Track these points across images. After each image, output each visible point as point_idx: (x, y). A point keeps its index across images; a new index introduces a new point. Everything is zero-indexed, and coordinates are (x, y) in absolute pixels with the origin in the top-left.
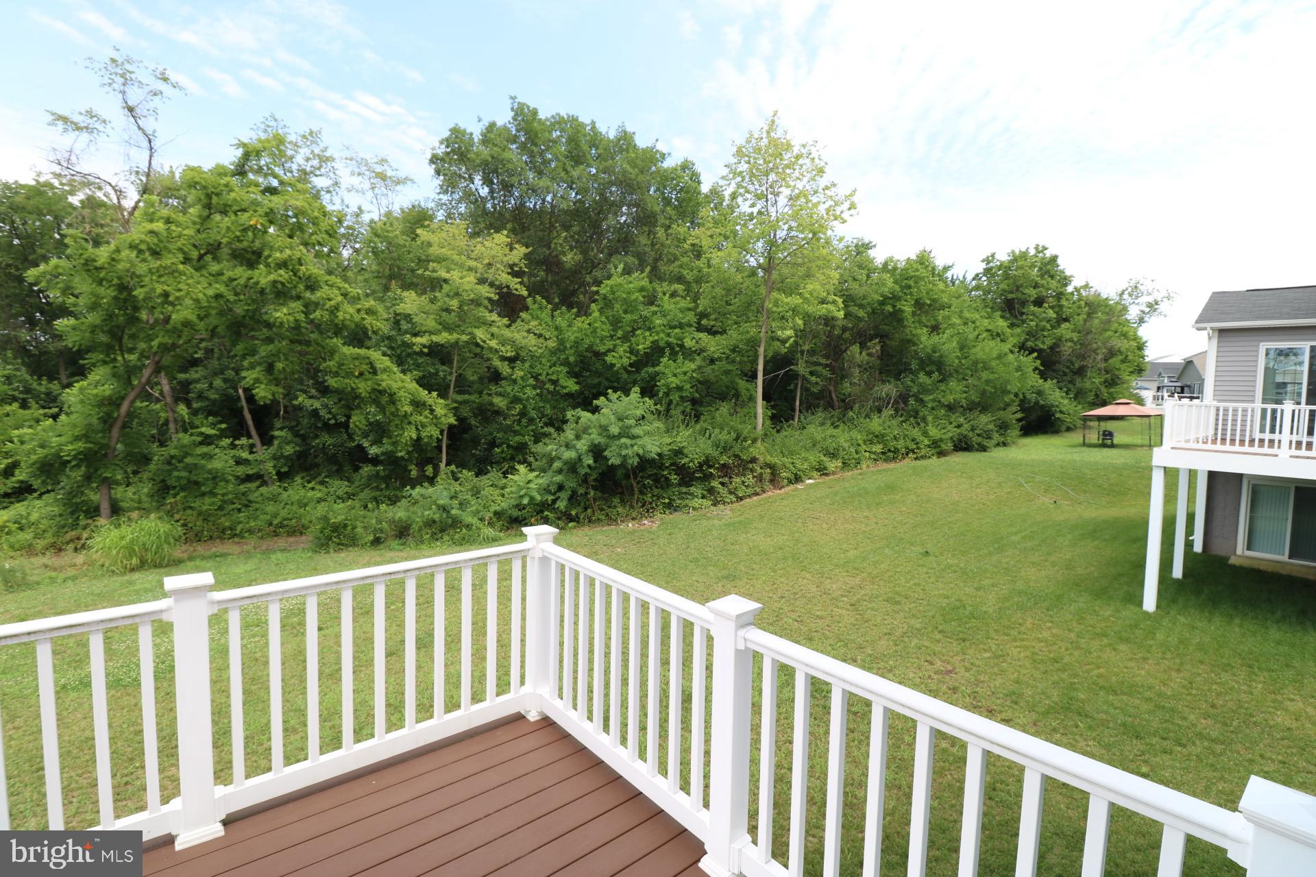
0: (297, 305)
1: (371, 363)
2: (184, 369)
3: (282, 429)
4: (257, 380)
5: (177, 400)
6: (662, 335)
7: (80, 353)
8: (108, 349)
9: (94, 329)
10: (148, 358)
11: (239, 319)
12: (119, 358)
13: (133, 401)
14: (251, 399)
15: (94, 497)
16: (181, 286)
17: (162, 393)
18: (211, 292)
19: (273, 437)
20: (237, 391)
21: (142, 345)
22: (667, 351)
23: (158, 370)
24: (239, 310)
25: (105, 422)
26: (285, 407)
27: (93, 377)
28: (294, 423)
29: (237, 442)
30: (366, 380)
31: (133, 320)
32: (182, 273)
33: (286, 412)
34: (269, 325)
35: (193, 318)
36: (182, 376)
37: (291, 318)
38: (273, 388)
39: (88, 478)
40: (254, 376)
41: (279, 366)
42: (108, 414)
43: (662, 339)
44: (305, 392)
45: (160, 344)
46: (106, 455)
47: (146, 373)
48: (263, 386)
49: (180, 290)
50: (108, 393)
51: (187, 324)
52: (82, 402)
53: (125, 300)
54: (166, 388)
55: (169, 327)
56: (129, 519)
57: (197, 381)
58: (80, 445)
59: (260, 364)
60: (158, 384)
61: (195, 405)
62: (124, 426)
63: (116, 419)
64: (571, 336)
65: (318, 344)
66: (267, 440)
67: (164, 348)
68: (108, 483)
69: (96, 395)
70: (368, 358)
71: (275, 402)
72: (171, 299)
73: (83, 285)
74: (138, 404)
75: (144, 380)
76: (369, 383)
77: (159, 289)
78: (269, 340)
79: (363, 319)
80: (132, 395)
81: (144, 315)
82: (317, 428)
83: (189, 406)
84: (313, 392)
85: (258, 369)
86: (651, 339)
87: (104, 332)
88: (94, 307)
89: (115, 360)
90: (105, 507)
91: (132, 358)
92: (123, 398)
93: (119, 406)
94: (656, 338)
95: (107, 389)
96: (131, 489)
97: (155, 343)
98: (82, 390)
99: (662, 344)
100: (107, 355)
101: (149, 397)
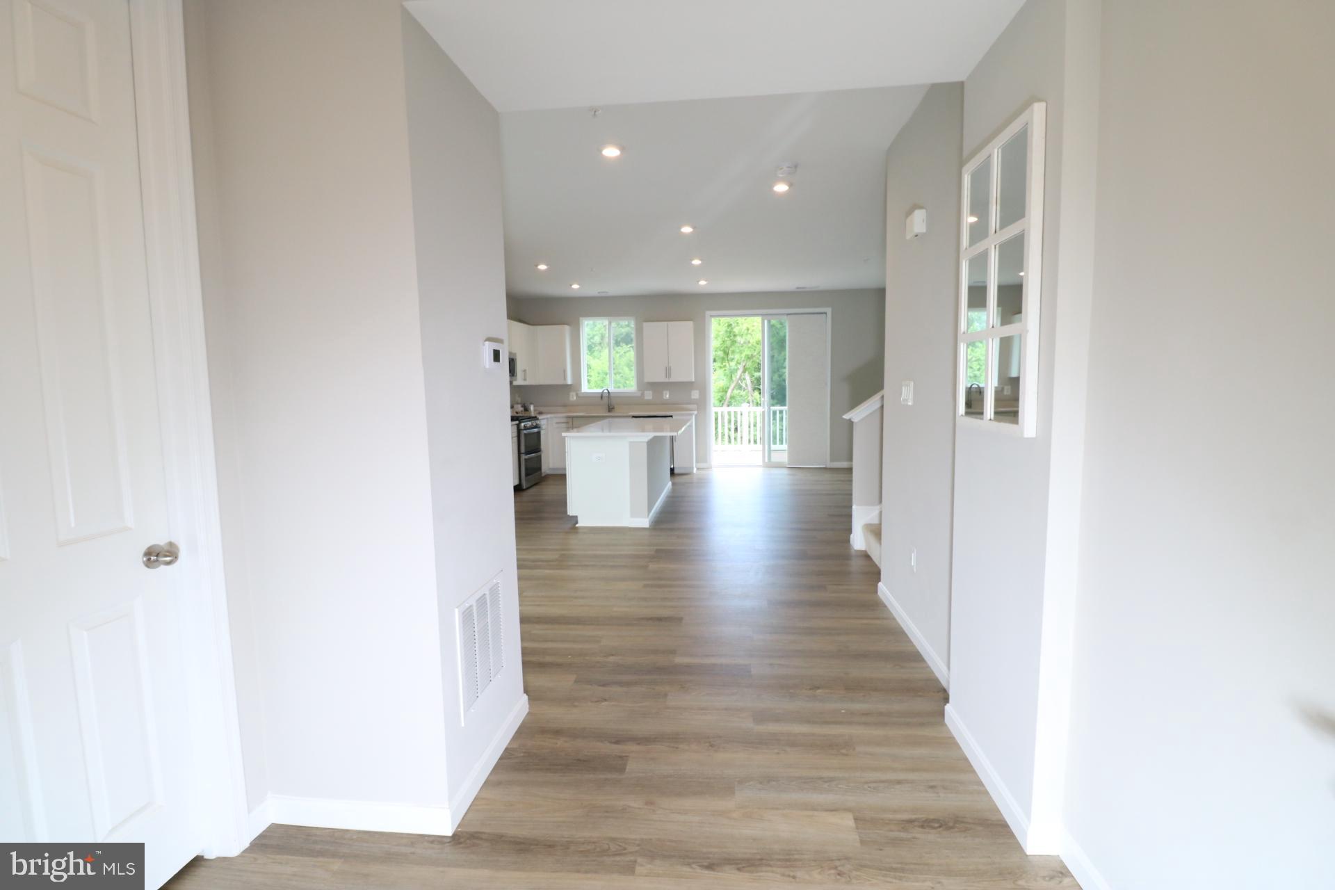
5: (754, 389)
8: (723, 360)
9: (716, 350)
10: (740, 364)
12: (727, 365)
13: (733, 390)
17: (746, 385)
21: (737, 356)
23: (744, 371)
25: (721, 400)
27: (716, 376)
31: (734, 342)
42: (722, 397)
45: (746, 355)
47: (739, 372)
49: (753, 326)
53: (730, 332)
54: (749, 382)
55: (750, 345)
60: (744, 379)
62: (729, 404)
63: (726, 399)
67: (749, 358)
69: (717, 386)
72: (750, 332)
74: (735, 391)
75: (738, 377)
80: (733, 386)
81: (738, 339)
87: (721, 350)
88: (715, 337)
89: (725, 366)
91: (733, 364)
92: (728, 388)
93: (726, 392)
95: (722, 383)
97: (743, 355)
100: (722, 363)
101: (740, 387)
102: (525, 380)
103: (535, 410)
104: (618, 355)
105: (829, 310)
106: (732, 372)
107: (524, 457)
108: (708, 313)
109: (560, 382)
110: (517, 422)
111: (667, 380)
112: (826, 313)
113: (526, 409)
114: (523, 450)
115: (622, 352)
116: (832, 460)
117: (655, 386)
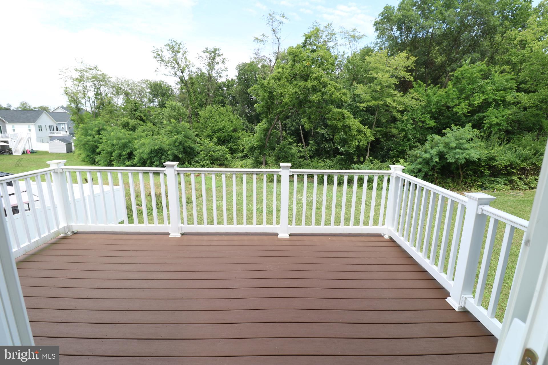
0: (319, 94)
1: (343, 115)
2: (285, 120)
3: (312, 140)
4: (305, 122)
5: (283, 130)
6: (491, 95)
7: (259, 115)
8: (267, 113)
9: (263, 107)
10: (276, 115)
11: (301, 100)
12: (269, 116)
13: (272, 130)
14: (303, 130)
15: (262, 159)
16: (286, 90)
17: (279, 127)
18: (294, 91)
19: (309, 143)
20: (299, 127)
21: (275, 111)
22: (493, 104)
23: (278, 120)
24: (301, 97)
25: (265, 136)
26: (313, 133)
27: (262, 122)
28: (316, 139)
29: (299, 145)
30: (341, 121)
31: (273, 103)
32: (286, 86)
33: (313, 134)
34: (310, 102)
35: (288, 101)
36: (285, 122)
37: (317, 99)
38: (310, 125)
39: (260, 153)
40: (305, 120)
41: (312, 116)
42: (266, 134)
43: (491, 97)
44: (320, 127)
45: (279, 111)
46: (265, 146)
47: (275, 120)
48: (307, 124)
49: (285, 91)
50: (266, 127)
51: (287, 103)
52: (260, 130)
53: (271, 97)
54: (280, 126)
55: (282, 105)
56: (270, 166)
57: (288, 124)
58: (259, 143)
59: (307, 116)
60: (278, 124)
61: (288, 132)
62: (269, 138)
63: (267, 135)
64: (434, 99)
65: (325, 108)
66: (307, 145)
67: (281, 112)
68: (265, 155)
69: (263, 128)
70: (342, 113)
71: (310, 130)
72: (283, 95)
73: (261, 93)
74: (273, 131)
75: (275, 123)
76: (342, 122)
77: (280, 91)
78: (310, 107)
79: (342, 97)
80: (272, 128)
81: (275, 102)
82: (323, 140)
83: (286, 132)
84: (323, 127)
85: (306, 118)
86: (483, 98)
87: (265, 107)
88: (263, 100)
89: (268, 116)
90: (264, 162)
91: (272, 115)
92: (269, 129)
93: (268, 131)
94: (487, 97)
95: (266, 126)
96: (270, 158)
97: (278, 110)
98: (260, 126)
99: (490, 100)
100: (266, 115)
101: (276, 129)
104: (214, 109)
106: (272, 120)
115: (216, 108)
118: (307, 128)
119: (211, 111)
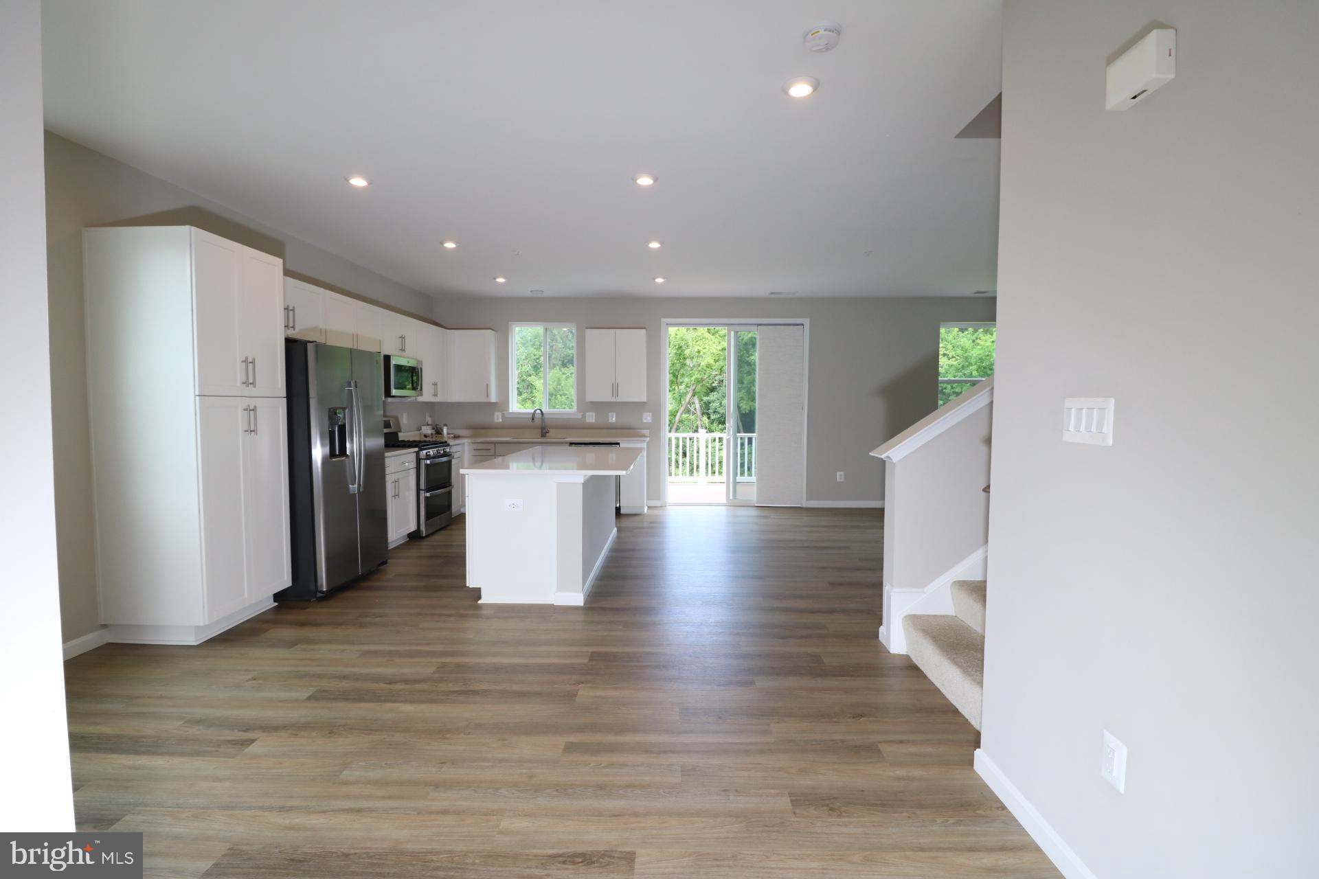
2: (707, 394)
4: (742, 399)
5: (703, 414)
10: (689, 387)
12: (676, 388)
13: (682, 414)
17: (695, 409)
18: (720, 348)
21: (686, 380)
23: (693, 395)
31: (684, 365)
35: (712, 362)
36: (705, 399)
40: (740, 396)
42: (671, 421)
45: (695, 379)
47: (688, 396)
48: (745, 402)
49: (705, 348)
51: (709, 366)
54: (698, 406)
55: (700, 368)
57: (714, 401)
60: (693, 403)
61: (712, 417)
62: (677, 428)
67: (699, 381)
72: (701, 354)
74: (684, 415)
75: (687, 401)
77: (696, 348)
80: (682, 409)
81: (688, 362)
83: (709, 418)
89: (674, 389)
91: (682, 387)
92: (677, 412)
93: (675, 416)
97: (693, 379)
100: (671, 387)
101: (688, 411)
102: (435, 395)
103: (448, 434)
104: (564, 376)
105: (807, 322)
106: (682, 396)
107: (423, 495)
108: (665, 321)
109: (483, 399)
110: (417, 449)
111: (613, 400)
112: (803, 325)
113: (439, 432)
114: (423, 486)
115: (567, 374)
116: (809, 498)
117: (598, 406)
118: (745, 408)
119: (559, 380)
